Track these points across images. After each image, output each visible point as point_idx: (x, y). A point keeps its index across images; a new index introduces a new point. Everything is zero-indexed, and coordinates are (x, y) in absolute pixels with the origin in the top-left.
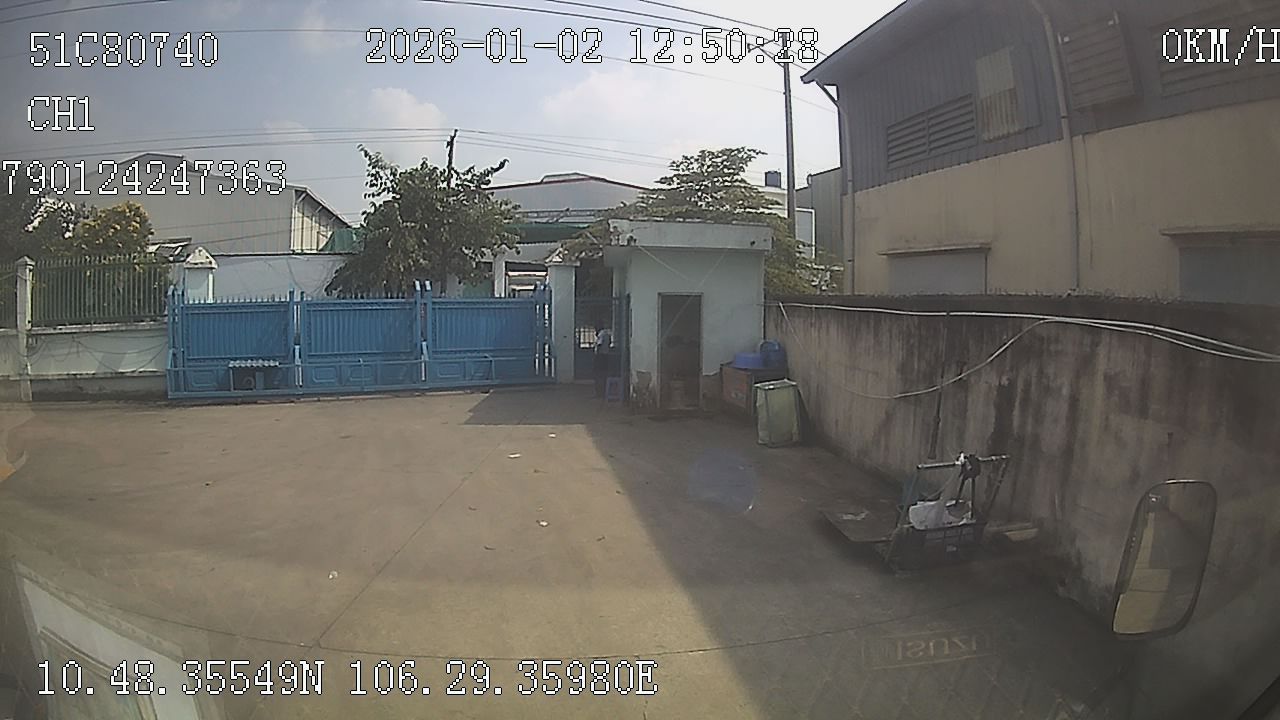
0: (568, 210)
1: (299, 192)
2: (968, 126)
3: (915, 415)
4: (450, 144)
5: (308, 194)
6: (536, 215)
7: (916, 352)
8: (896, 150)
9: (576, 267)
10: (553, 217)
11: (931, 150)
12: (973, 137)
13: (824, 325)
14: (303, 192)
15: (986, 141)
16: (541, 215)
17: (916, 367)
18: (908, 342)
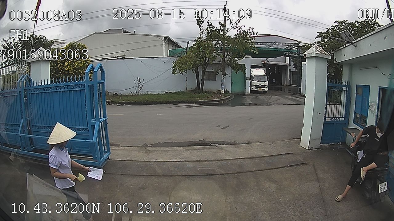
1: (165, 38)
4: (224, 9)
5: (169, 38)
10: (268, 45)
14: (167, 38)
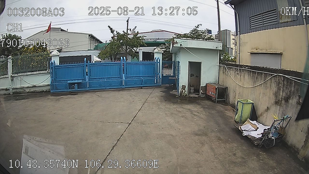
0: (158, 38)
2: (275, 18)
3: (279, 110)
4: (128, 21)
6: (150, 40)
7: (282, 89)
8: (253, 23)
9: (162, 53)
10: (155, 40)
11: (264, 24)
12: (277, 21)
13: (243, 74)
14: (91, 35)
15: (280, 23)
16: (152, 39)
17: (281, 94)
18: (278, 85)
